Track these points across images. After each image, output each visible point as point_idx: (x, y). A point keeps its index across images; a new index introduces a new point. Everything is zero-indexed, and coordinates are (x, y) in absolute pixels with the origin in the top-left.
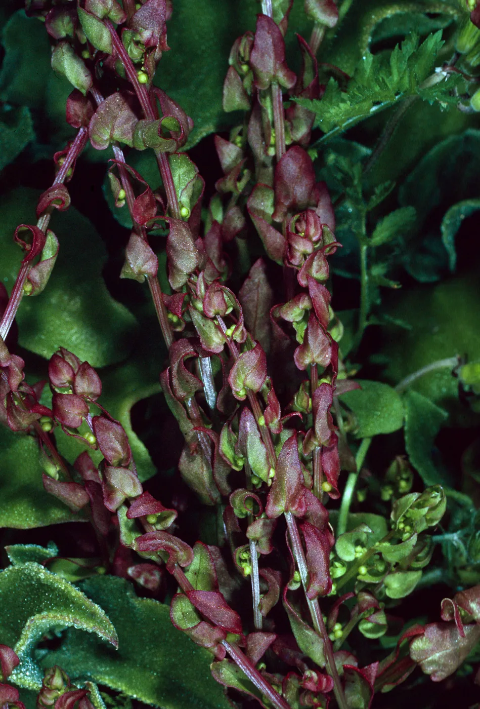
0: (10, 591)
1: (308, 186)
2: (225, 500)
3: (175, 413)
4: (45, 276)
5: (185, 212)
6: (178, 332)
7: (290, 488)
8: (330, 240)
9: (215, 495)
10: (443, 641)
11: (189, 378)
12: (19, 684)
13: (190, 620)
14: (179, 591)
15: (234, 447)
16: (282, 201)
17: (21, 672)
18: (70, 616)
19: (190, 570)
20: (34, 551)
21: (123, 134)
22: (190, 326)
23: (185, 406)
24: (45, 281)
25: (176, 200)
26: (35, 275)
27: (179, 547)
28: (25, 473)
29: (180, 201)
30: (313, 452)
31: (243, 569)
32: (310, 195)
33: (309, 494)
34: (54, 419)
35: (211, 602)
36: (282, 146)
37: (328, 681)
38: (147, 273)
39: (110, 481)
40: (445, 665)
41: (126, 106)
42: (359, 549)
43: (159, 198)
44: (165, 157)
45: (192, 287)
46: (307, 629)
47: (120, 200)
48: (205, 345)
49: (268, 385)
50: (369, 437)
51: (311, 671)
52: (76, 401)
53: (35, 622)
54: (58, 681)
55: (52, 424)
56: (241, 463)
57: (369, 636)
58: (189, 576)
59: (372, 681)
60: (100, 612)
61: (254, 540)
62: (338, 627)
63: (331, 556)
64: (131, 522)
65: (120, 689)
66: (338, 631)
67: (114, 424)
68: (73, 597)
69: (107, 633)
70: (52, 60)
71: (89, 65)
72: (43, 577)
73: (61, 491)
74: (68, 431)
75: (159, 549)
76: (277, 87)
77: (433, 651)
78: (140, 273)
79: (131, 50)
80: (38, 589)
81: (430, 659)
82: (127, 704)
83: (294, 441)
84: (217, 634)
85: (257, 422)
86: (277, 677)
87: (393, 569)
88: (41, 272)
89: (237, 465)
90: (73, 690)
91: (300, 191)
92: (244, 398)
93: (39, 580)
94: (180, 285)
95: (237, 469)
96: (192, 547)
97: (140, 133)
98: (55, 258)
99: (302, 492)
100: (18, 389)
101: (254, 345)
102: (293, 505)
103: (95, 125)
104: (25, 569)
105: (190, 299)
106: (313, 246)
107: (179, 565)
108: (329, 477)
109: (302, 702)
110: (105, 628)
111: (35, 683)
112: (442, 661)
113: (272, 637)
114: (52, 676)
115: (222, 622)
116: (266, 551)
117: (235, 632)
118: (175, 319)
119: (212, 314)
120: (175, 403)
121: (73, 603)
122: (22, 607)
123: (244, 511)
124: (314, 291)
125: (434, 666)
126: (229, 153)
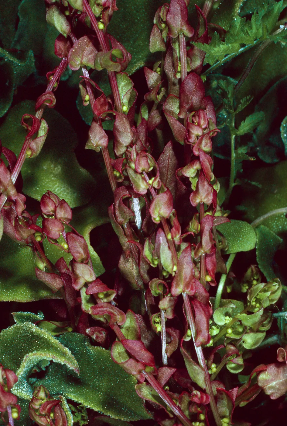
0: (14, 339)
1: (201, 96)
2: (146, 286)
3: (116, 231)
4: (40, 146)
5: (125, 109)
6: (119, 182)
7: (186, 278)
8: (213, 127)
9: (140, 283)
10: (278, 374)
11: (125, 210)
12: (18, 396)
13: (124, 358)
14: (117, 340)
15: (152, 254)
16: (184, 105)
17: (20, 388)
18: (50, 354)
19: (124, 328)
20: (30, 316)
21: (89, 60)
22: (127, 178)
23: (123, 228)
24: (40, 149)
25: (120, 101)
26: (33, 145)
27: (117, 313)
28: (25, 269)
29: (122, 102)
30: (200, 257)
31: (156, 328)
32: (201, 102)
33: (198, 282)
34: (43, 234)
35: (136, 347)
36: (185, 72)
37: (207, 397)
38: (101, 146)
39: (76, 272)
40: (279, 389)
41: (91, 44)
42: (227, 318)
43: (110, 101)
44: (113, 74)
45: (129, 154)
46: (195, 365)
47: (86, 101)
48: (136, 189)
49: (173, 214)
50: (235, 253)
51: (197, 391)
52: (57, 223)
53: (29, 357)
54: (42, 394)
55: (42, 237)
56: (156, 263)
57: (232, 371)
58: (123, 331)
59: (234, 399)
60: (69, 352)
61: (163, 309)
62: (213, 366)
63: (211, 322)
64: (88, 297)
65: (80, 402)
66: (214, 368)
67: (79, 237)
68: (52, 343)
69: (72, 365)
70: (47, 16)
71: (69, 19)
72: (34, 331)
73: (47, 279)
74: (52, 241)
75: (105, 314)
76: (182, 36)
77: (272, 380)
78: (97, 146)
79: (94, 9)
80: (31, 338)
81: (270, 385)
82: (84, 411)
83: (189, 249)
84: (139, 367)
85: (166, 237)
86: (176, 395)
87: (248, 331)
88: (37, 144)
89: (154, 264)
90: (51, 400)
91: (195, 99)
92: (159, 222)
93: (32, 332)
94: (122, 153)
95: (154, 266)
96: (125, 313)
97: (99, 59)
98: (46, 136)
99: (193, 281)
100: (22, 214)
101: (166, 190)
102: (187, 288)
103: (71, 55)
104: (24, 326)
105: (127, 162)
106: (203, 131)
107: (117, 324)
108: (210, 272)
109: (191, 410)
110: (71, 362)
111: (28, 395)
112: (277, 386)
113: (174, 370)
114: (39, 391)
115: (143, 359)
116: (170, 316)
117: (151, 366)
118: (118, 175)
119: (140, 170)
120: (117, 226)
121: (52, 346)
122: (22, 350)
123: (158, 292)
124: (203, 158)
125: (272, 390)
126: (153, 78)
